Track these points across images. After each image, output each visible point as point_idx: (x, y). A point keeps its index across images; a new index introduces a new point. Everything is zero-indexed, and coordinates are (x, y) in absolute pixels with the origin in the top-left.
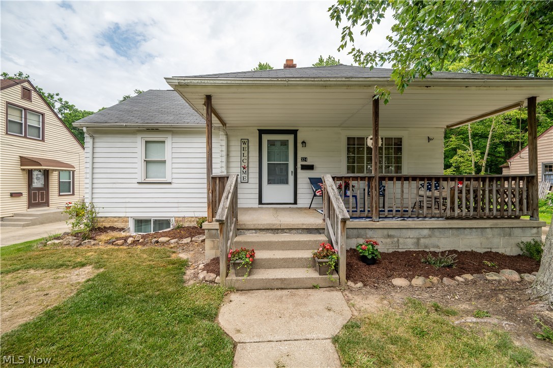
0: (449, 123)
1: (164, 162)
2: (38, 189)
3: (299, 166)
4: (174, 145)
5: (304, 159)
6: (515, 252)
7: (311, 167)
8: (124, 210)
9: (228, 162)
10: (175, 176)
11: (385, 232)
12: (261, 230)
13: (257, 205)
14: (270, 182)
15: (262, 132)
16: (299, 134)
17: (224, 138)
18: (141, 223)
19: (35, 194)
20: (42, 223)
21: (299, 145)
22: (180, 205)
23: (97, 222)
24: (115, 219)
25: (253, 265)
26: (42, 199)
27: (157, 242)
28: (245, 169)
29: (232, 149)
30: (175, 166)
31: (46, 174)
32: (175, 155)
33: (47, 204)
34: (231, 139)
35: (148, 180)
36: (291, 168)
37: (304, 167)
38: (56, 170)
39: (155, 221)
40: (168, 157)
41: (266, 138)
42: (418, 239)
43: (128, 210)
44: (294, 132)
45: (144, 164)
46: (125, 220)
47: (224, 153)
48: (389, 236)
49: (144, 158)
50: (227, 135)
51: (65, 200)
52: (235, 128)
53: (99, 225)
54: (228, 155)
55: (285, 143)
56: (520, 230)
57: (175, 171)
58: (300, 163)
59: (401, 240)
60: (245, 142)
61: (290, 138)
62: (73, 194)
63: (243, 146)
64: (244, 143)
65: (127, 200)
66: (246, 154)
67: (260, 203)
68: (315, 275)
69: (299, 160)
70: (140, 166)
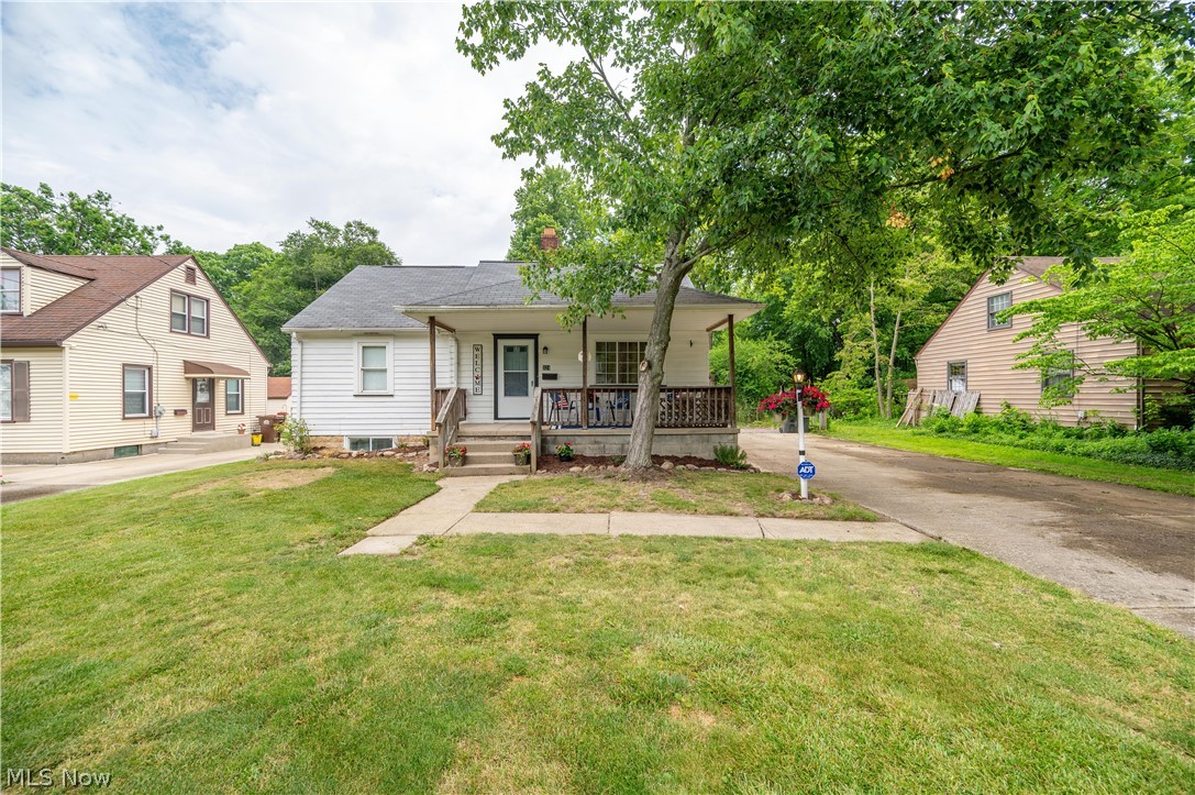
0: (709, 325)
1: (385, 371)
2: (203, 405)
3: (540, 376)
4: (397, 351)
5: (547, 367)
6: (711, 456)
7: (554, 377)
8: (338, 427)
9: (459, 371)
10: (397, 387)
11: (593, 438)
12: (479, 437)
13: (492, 421)
14: (507, 393)
15: (497, 337)
16: (540, 338)
17: (454, 343)
18: (357, 443)
19: (199, 411)
20: (215, 451)
21: (540, 351)
22: (404, 421)
23: (308, 442)
24: (328, 438)
25: (465, 460)
26: (207, 420)
27: (382, 455)
28: (479, 379)
29: (463, 356)
30: (397, 375)
31: (211, 384)
32: (397, 363)
33: (212, 426)
34: (461, 344)
35: (365, 393)
36: (531, 378)
37: (546, 377)
38: (222, 378)
39: (374, 441)
40: (389, 365)
41: (502, 343)
42: (623, 445)
43: (343, 427)
44: (535, 337)
45: (361, 373)
46: (339, 439)
47: (454, 361)
48: (596, 442)
49: (361, 366)
50: (457, 340)
51: (235, 421)
52: (466, 333)
53: (313, 445)
54: (458, 363)
55: (524, 349)
56: (717, 437)
57: (397, 381)
58: (541, 372)
59: (607, 446)
60: (478, 348)
61: (530, 343)
62: (243, 413)
63: (476, 353)
64: (477, 350)
65: (342, 416)
66: (479, 362)
67: (496, 417)
68: (513, 465)
69: (540, 368)
70: (356, 375)
